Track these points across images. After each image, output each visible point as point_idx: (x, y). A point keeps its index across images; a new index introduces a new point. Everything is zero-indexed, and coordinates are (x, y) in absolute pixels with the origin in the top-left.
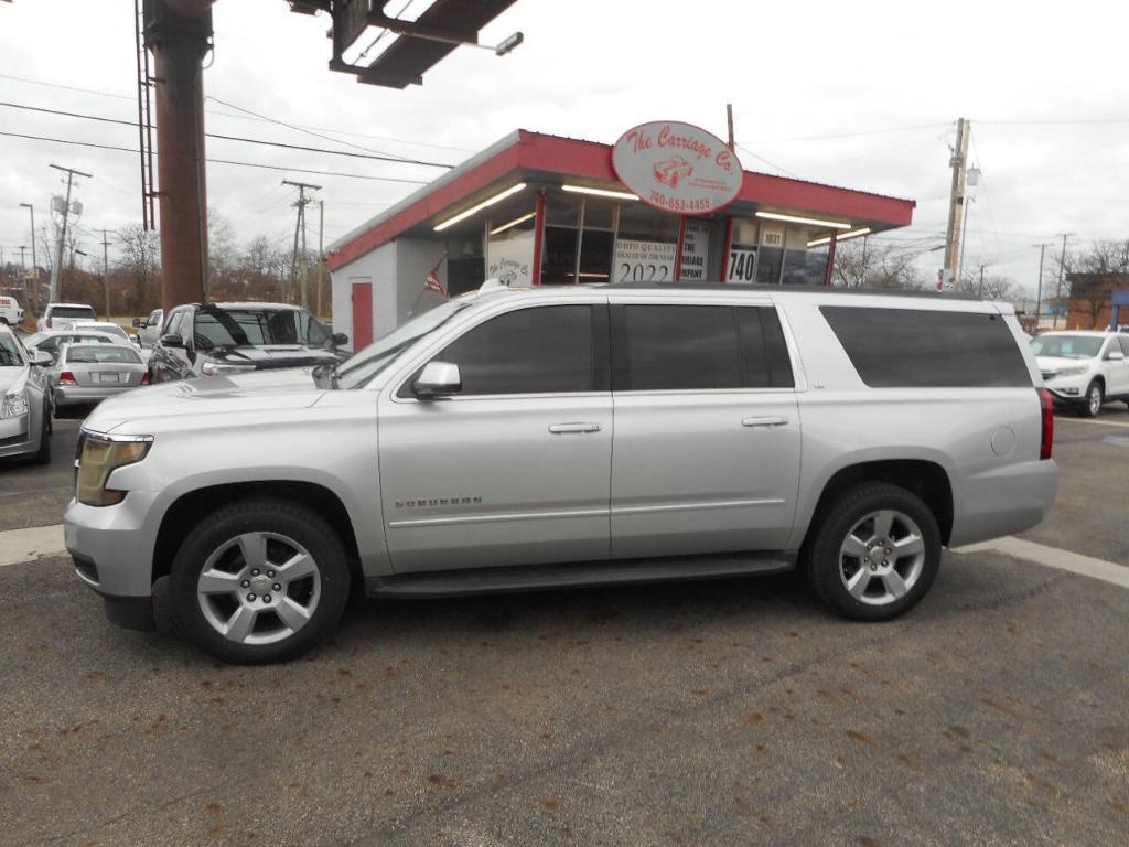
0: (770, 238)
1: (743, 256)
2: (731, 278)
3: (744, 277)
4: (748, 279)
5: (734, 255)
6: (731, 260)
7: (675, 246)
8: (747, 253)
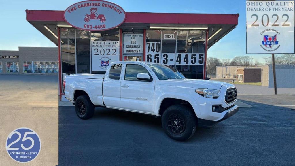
0: (167, 36)
1: (153, 44)
2: (148, 52)
3: (155, 51)
4: (157, 52)
5: (149, 44)
6: (147, 46)
7: (118, 42)
8: (156, 43)
